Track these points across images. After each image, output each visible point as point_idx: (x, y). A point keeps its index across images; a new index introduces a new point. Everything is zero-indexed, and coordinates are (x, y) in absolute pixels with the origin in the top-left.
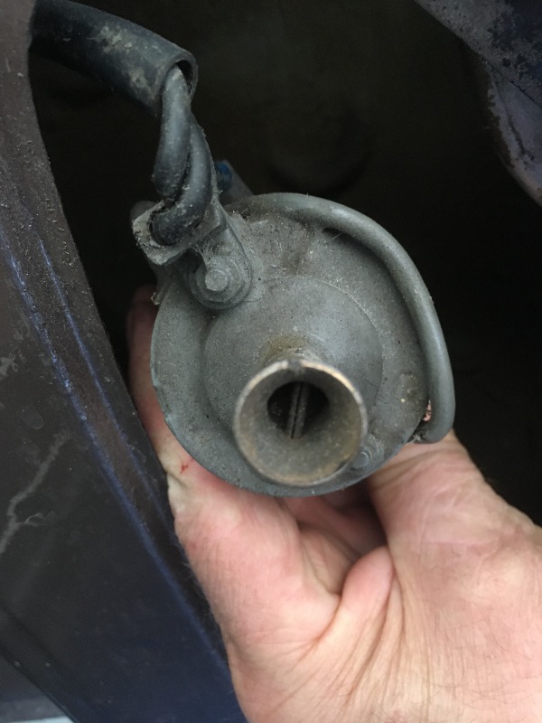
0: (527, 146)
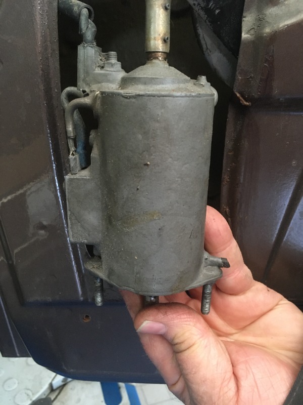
0: (208, 47)
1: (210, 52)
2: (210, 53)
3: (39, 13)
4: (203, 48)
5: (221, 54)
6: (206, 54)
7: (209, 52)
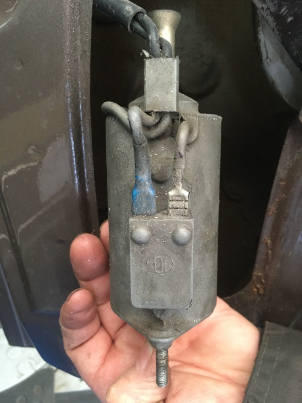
1: (271, 61)
2: (269, 63)
3: (70, 6)
4: (262, 56)
5: (284, 66)
6: (265, 63)
7: (269, 61)
